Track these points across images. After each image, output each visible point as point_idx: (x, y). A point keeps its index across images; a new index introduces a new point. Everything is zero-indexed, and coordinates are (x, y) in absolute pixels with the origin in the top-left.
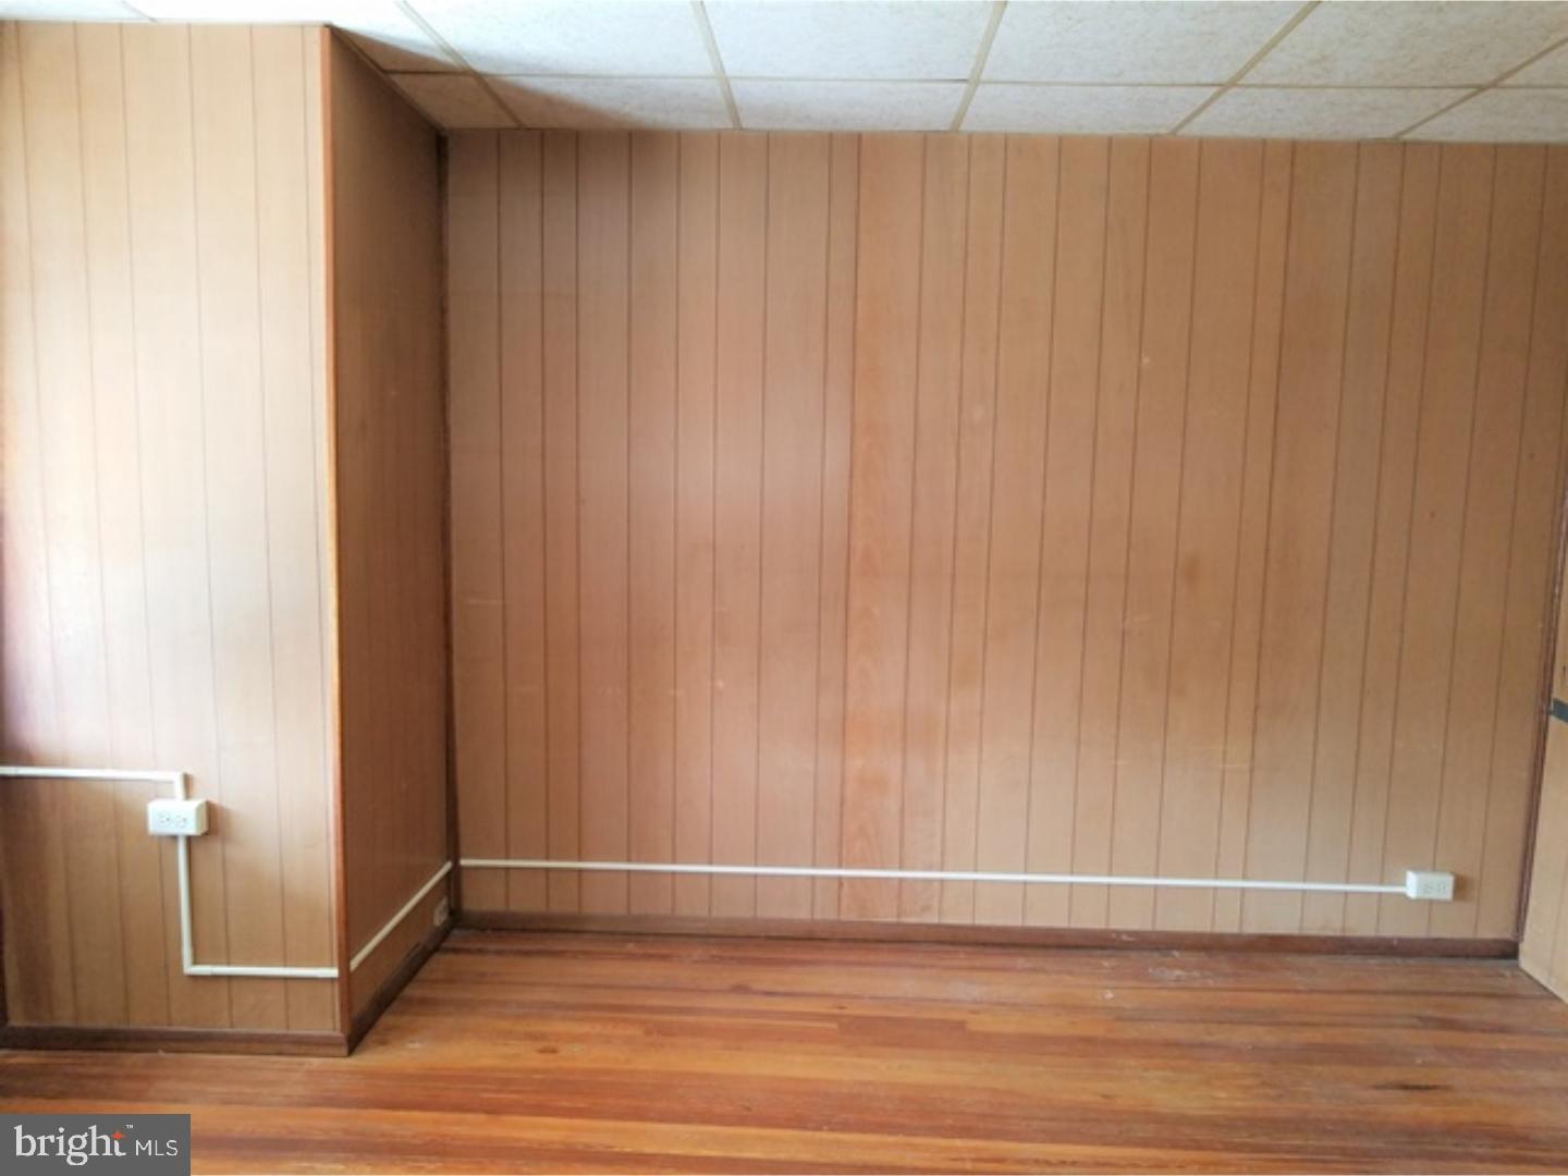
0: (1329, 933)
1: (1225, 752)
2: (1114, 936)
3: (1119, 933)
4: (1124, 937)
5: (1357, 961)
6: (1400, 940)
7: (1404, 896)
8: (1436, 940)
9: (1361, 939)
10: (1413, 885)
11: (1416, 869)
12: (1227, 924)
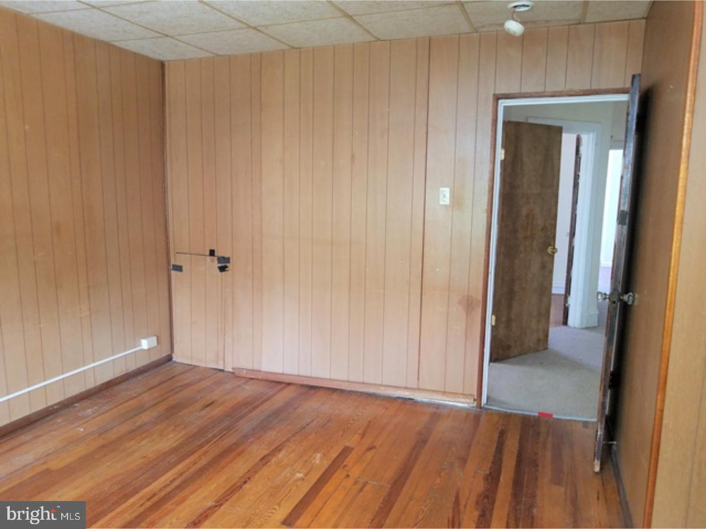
0: (122, 374)
1: (80, 309)
2: (51, 408)
3: (52, 406)
4: (55, 407)
5: (134, 380)
6: (143, 367)
7: (143, 350)
8: (153, 362)
9: (133, 372)
10: (145, 344)
11: (144, 338)
12: (90, 384)
